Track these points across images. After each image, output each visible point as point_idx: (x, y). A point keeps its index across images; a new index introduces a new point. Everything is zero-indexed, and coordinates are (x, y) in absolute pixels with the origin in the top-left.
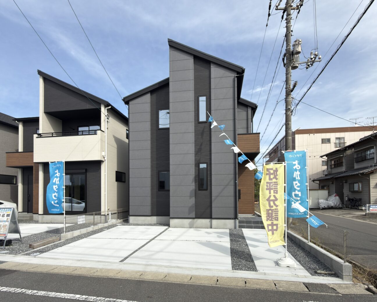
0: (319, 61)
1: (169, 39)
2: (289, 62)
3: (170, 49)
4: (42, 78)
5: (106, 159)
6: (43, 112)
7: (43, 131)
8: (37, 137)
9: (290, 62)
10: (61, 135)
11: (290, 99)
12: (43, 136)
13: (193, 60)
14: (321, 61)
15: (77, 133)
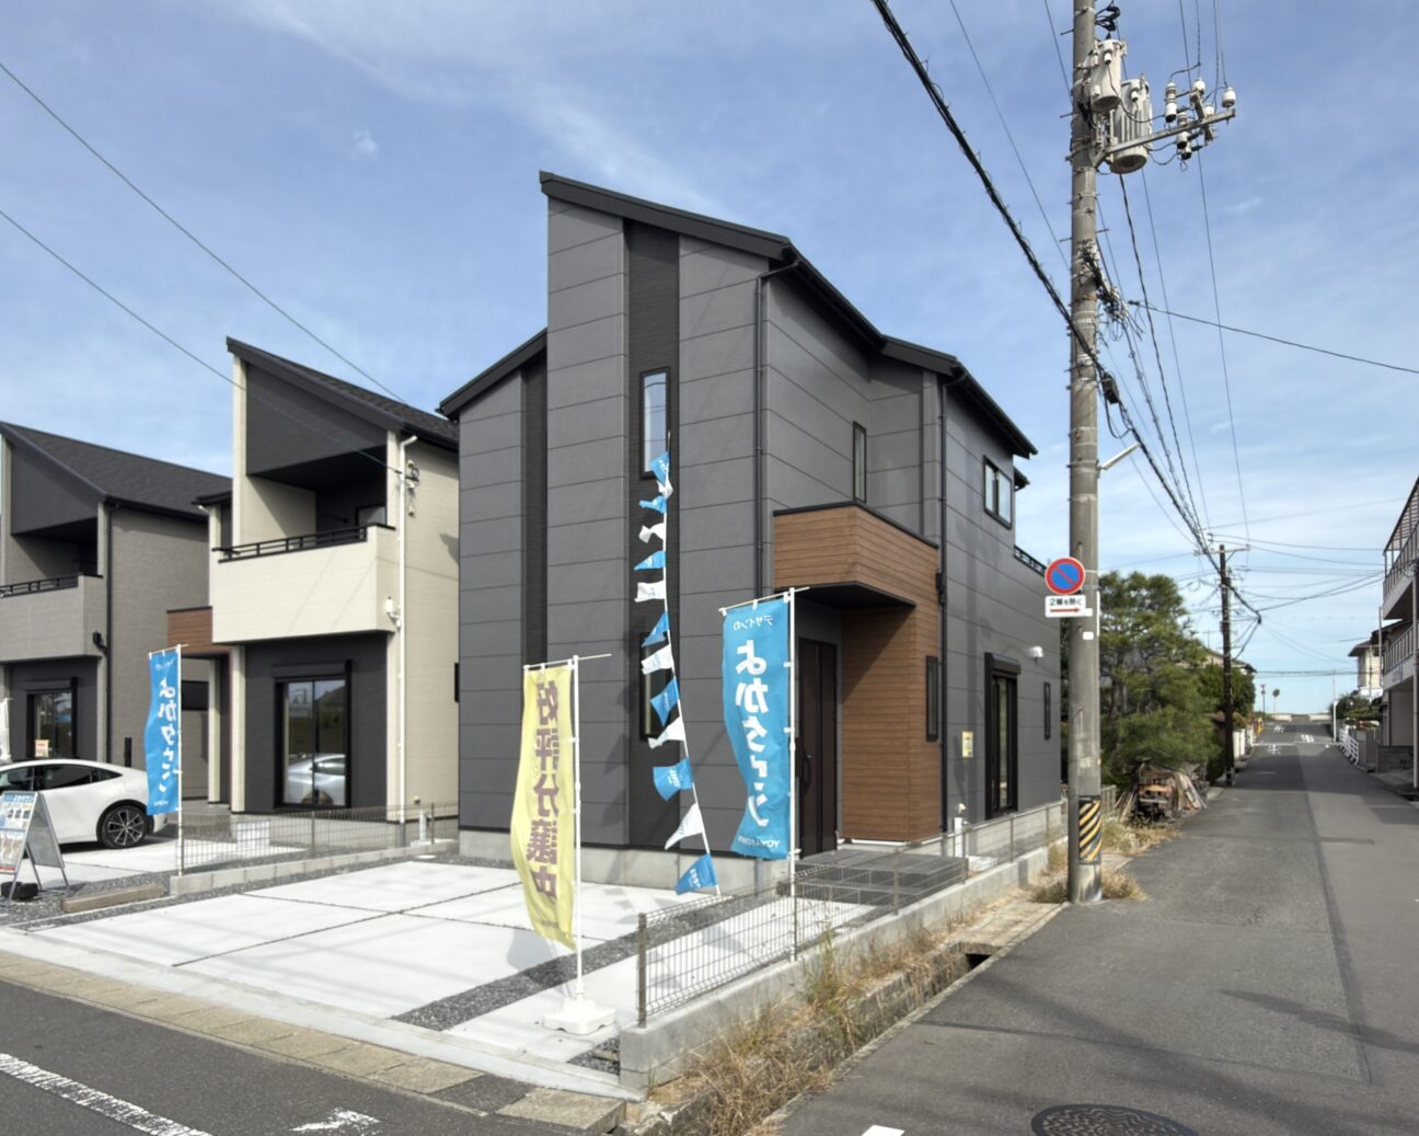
0: (1227, 118)
1: (542, 174)
2: (1082, 147)
3: (550, 208)
4: (238, 361)
5: (401, 622)
6: (244, 472)
7: (241, 540)
8: (221, 561)
9: (1086, 149)
10: (313, 544)
11: (1083, 321)
12: (242, 555)
13: (622, 236)
14: (1233, 116)
15: (355, 534)
